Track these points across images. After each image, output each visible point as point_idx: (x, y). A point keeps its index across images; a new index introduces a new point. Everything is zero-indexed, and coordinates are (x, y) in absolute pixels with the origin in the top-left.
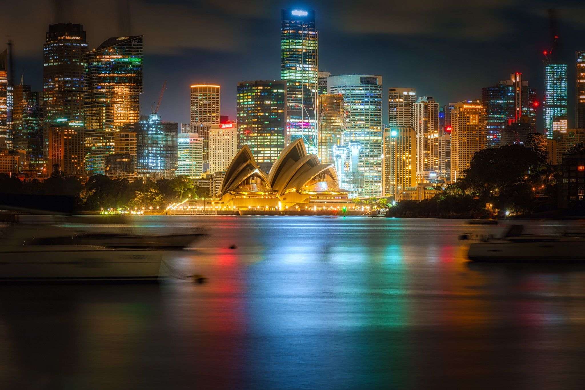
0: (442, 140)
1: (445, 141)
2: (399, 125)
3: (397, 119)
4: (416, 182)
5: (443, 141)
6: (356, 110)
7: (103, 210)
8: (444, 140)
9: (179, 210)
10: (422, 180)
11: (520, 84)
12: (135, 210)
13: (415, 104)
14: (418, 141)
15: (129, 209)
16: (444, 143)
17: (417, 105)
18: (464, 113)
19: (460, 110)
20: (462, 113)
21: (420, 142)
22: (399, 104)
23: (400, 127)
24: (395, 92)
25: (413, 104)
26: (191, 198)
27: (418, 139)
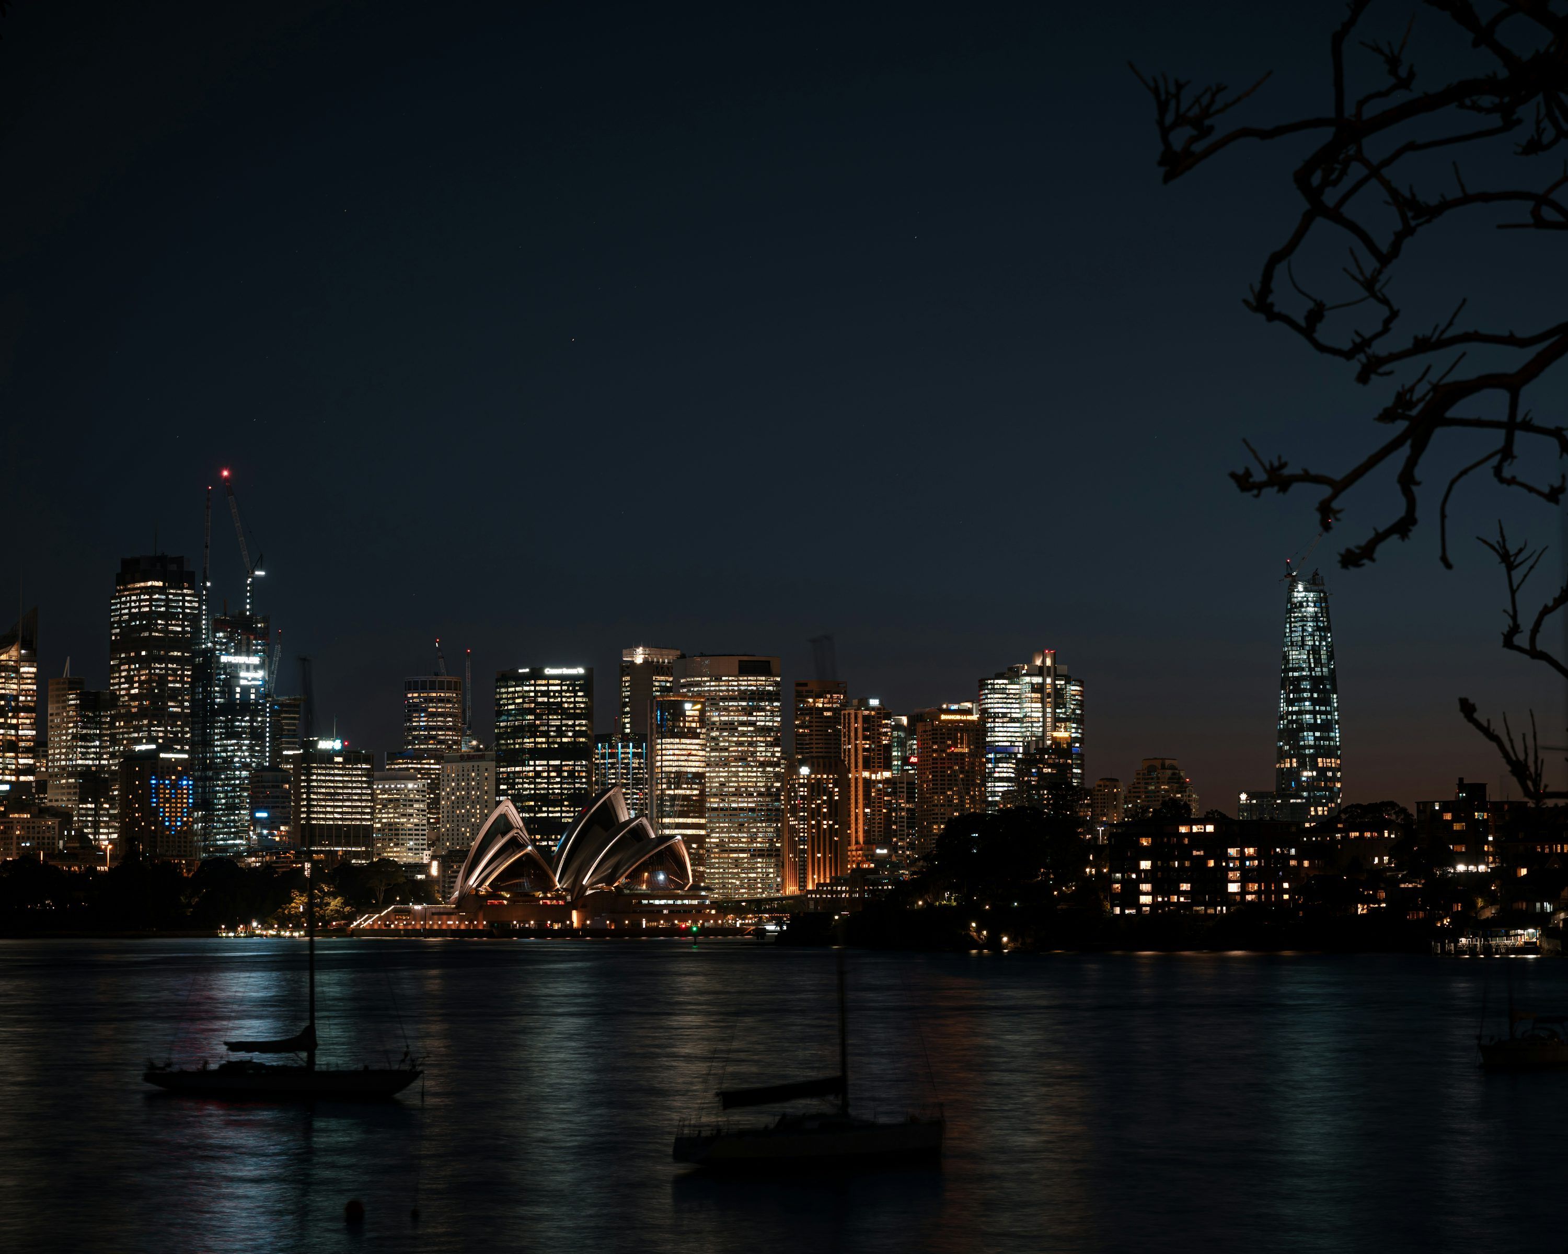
0: (900, 783)
1: (905, 785)
2: (815, 755)
3: (812, 750)
4: (849, 866)
5: (901, 785)
6: (730, 724)
7: (224, 929)
8: (903, 783)
9: (376, 927)
10: (858, 864)
11: (1052, 670)
12: (289, 928)
13: (846, 712)
14: (853, 785)
15: (276, 926)
16: (903, 788)
17: (849, 714)
18: (941, 730)
19: (933, 723)
20: (937, 730)
21: (856, 787)
22: (814, 712)
23: (817, 757)
24: (807, 688)
25: (842, 712)
26: (401, 902)
27: (853, 781)
